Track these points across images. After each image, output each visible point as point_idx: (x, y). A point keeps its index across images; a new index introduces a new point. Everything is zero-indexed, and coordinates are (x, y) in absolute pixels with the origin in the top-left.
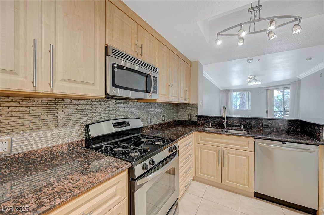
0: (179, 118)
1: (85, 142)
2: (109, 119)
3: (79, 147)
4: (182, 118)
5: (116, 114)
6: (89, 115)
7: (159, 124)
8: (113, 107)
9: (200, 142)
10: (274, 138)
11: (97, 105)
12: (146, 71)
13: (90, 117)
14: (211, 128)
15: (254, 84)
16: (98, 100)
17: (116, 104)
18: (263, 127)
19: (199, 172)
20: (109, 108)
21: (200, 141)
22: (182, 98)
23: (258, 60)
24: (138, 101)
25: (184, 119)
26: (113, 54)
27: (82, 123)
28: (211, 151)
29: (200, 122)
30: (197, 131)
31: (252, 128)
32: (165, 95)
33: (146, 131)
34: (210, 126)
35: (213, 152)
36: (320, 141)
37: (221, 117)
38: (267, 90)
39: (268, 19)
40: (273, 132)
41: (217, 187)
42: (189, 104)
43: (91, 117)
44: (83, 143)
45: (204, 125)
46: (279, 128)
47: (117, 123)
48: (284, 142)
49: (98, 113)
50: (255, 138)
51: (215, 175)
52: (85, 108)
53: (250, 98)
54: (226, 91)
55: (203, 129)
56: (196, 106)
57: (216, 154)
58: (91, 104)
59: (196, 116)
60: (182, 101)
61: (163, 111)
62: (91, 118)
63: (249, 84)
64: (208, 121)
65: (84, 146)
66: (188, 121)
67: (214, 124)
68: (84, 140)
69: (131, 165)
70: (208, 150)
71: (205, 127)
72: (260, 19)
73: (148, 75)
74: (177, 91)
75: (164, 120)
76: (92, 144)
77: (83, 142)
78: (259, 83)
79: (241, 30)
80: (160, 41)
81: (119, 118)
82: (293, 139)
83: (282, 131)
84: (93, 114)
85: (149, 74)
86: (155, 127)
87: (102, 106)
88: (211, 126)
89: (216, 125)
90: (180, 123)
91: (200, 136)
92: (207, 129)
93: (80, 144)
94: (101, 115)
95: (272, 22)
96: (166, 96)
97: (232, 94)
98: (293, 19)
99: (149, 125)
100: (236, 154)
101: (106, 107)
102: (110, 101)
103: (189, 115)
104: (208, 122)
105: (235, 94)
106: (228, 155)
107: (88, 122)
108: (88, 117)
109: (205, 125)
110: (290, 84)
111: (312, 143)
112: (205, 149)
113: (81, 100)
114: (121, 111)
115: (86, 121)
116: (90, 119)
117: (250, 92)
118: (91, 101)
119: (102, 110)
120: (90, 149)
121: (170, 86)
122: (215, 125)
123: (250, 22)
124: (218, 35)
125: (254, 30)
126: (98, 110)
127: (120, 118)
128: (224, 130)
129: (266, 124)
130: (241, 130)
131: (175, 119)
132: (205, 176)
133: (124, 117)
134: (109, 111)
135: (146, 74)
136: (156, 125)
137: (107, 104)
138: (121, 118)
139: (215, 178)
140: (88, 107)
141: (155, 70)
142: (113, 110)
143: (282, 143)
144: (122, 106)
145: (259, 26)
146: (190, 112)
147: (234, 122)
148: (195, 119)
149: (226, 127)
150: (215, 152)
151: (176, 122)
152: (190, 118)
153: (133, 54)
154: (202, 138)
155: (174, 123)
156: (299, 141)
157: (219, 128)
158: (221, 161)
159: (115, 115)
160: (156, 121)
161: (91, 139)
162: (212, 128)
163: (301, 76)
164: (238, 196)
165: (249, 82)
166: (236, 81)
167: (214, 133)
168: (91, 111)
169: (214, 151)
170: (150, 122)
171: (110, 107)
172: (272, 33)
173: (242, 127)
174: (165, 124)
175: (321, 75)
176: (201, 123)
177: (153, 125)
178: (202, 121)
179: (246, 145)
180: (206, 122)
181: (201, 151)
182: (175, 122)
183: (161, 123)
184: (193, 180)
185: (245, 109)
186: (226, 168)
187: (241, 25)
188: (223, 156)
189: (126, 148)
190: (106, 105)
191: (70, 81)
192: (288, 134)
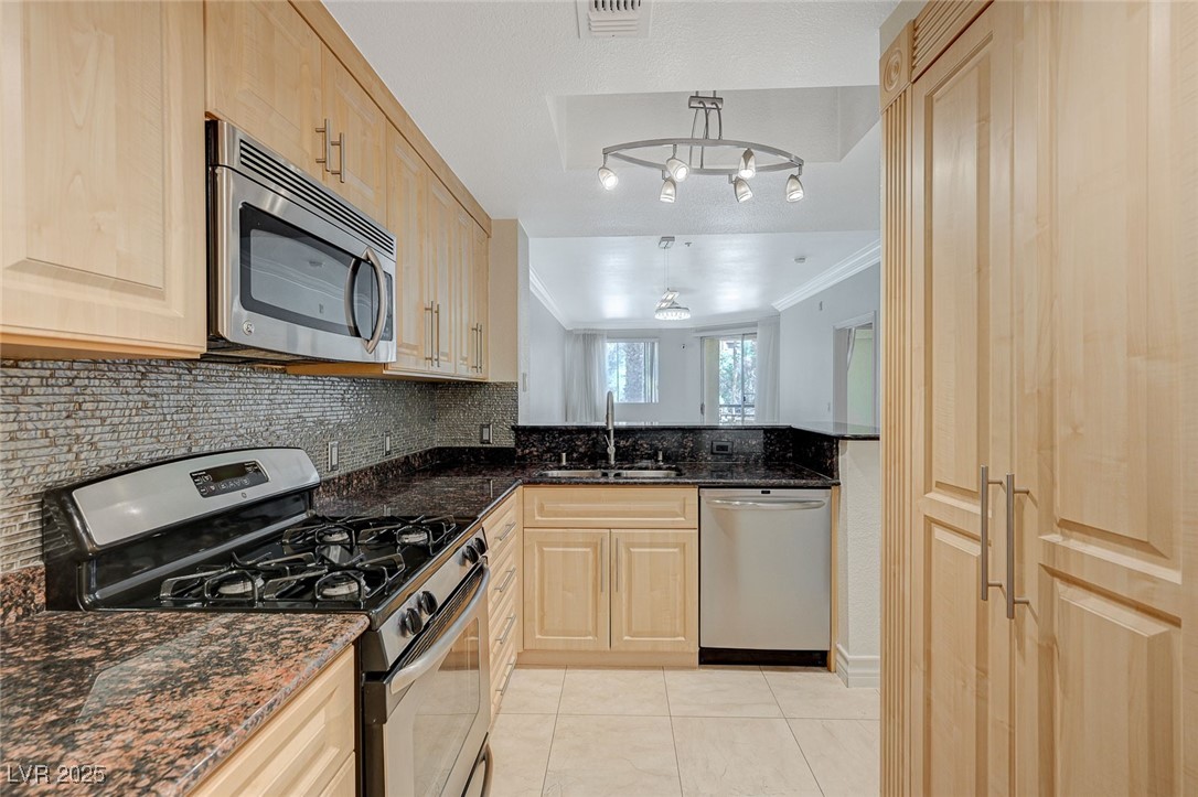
0: (440, 439)
1: (46, 580)
2: (160, 454)
3: (10, 608)
4: (455, 440)
5: (190, 429)
6: (61, 441)
7: (371, 468)
8: (181, 397)
9: (538, 521)
10: (745, 480)
11: (102, 387)
12: (358, 246)
13: (65, 449)
14: (565, 468)
15: (672, 319)
16: (105, 362)
17: (194, 384)
18: (712, 453)
19: (537, 629)
20: (158, 404)
21: (538, 518)
22: (466, 359)
23: (688, 244)
24: (289, 369)
25: (462, 445)
26: (242, 163)
27: (21, 482)
28: (575, 547)
29: (527, 451)
30: (529, 483)
31: (685, 458)
32: (415, 348)
33: (325, 504)
34: (564, 463)
35: (584, 550)
36: (832, 477)
37: (597, 430)
38: (703, 337)
39: (739, 144)
40: (737, 466)
41: (594, 669)
42: (481, 384)
43: (70, 451)
44: (33, 587)
45: (541, 462)
46: (750, 454)
47: (208, 472)
48: (766, 489)
49: (108, 428)
50: (700, 487)
51: (590, 628)
52: (39, 405)
53: (656, 363)
54: (584, 335)
55: (541, 475)
56: (509, 391)
57: (591, 557)
58: (70, 385)
59: (513, 428)
60: (464, 372)
61: (386, 411)
62: (71, 456)
63: (660, 316)
64: (553, 445)
65: (40, 599)
66: (480, 448)
67: (575, 455)
68: (37, 568)
69: (368, 621)
70: (567, 545)
71: (546, 468)
72: (719, 141)
73: (359, 261)
74: (450, 331)
75: (388, 449)
76: (93, 580)
77: (33, 581)
78: (685, 316)
79: (673, 158)
80: (396, 124)
81: (206, 449)
82: (783, 478)
83: (756, 461)
84: (78, 436)
85: (368, 259)
86: (355, 481)
87: (128, 394)
88: (567, 460)
89: (580, 459)
90: (446, 461)
91: (536, 501)
92: (555, 473)
93: (18, 591)
94: (123, 435)
95: (747, 155)
96: (415, 352)
97: (603, 347)
98: (787, 160)
99: (331, 476)
100: (652, 545)
101: (145, 397)
102: (165, 369)
103: (482, 426)
104: (555, 448)
105: (610, 347)
106: (629, 552)
107: (56, 477)
108: (56, 450)
109: (546, 460)
110: (755, 325)
111: (820, 483)
112: (557, 545)
113: (16, 361)
114: (214, 416)
115: (42, 470)
116: (62, 458)
117: (656, 345)
118: (71, 369)
119: (127, 413)
120: (87, 608)
121: (433, 310)
122: (577, 459)
123: (691, 141)
124: (606, 152)
125: (702, 165)
126: (105, 414)
127: (213, 449)
128: (612, 473)
129: (719, 443)
130: (659, 468)
131: (427, 446)
132: (557, 641)
133: (227, 446)
134: (161, 417)
135: (353, 256)
136: (361, 471)
137: (148, 384)
138: (218, 449)
139: (590, 638)
140: (51, 399)
141: (384, 242)
142: (177, 412)
143: (763, 492)
144: (218, 391)
145: (715, 157)
146: (488, 416)
147: (636, 442)
148: (508, 441)
149: (613, 462)
150: (588, 550)
151: (432, 458)
152: (486, 437)
153: (307, 170)
154: (548, 506)
155: (426, 461)
156: (796, 481)
157: (593, 468)
158: (607, 575)
159: (189, 438)
160: (362, 455)
161: (90, 560)
162: (571, 469)
163: (782, 303)
164: (658, 675)
165: (660, 309)
166: (615, 305)
167: (587, 483)
168: (68, 417)
169: (585, 545)
170: (335, 463)
171: (166, 397)
172: (742, 185)
173: (660, 458)
174: (395, 465)
175: (821, 304)
176: (531, 452)
177: (349, 475)
178: (534, 446)
179: (678, 510)
180: (549, 450)
181: (541, 552)
182: (428, 457)
183: (377, 465)
184: (518, 665)
185: (643, 401)
186: (624, 596)
187: (675, 142)
188: (614, 556)
189: (292, 574)
190: (147, 390)
191: (60, 272)
192: (769, 468)
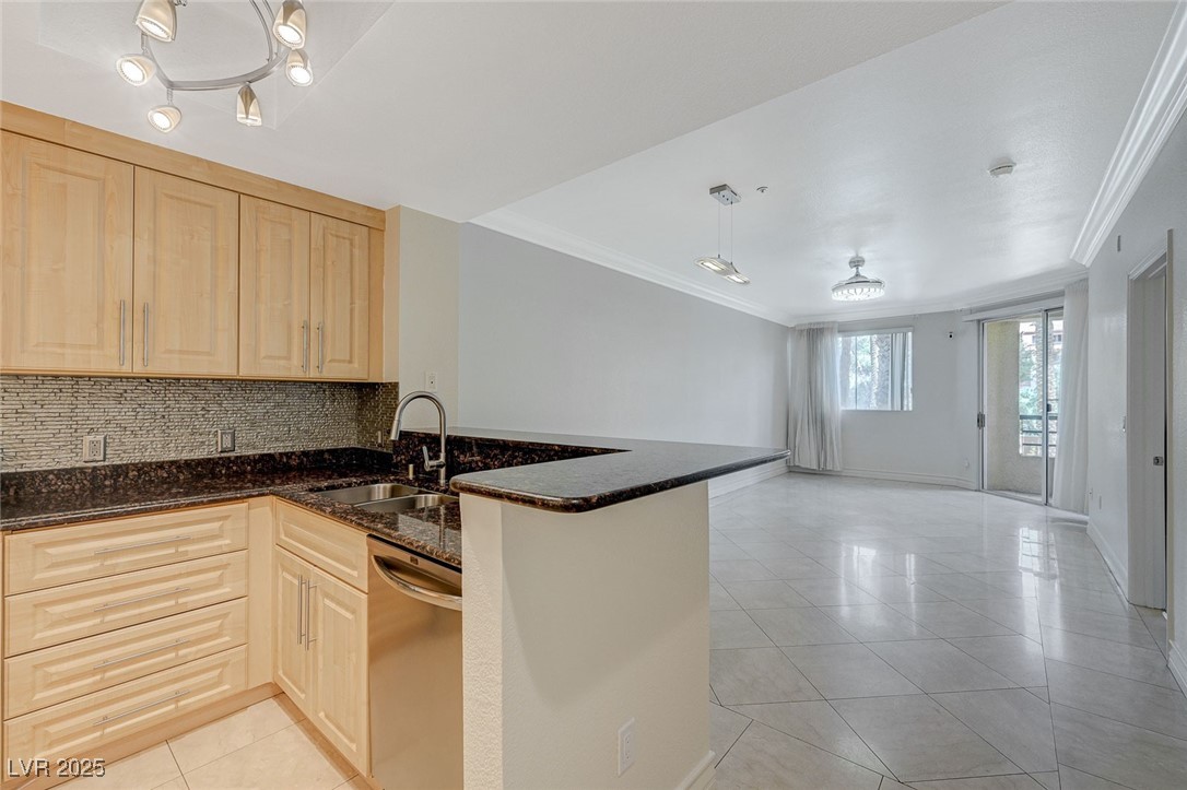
0: (359, 440)
4: (366, 441)
7: (175, 462)
9: (282, 540)
19: (279, 665)
21: (282, 536)
23: (762, 189)
25: (369, 446)
29: (399, 458)
32: (85, 347)
34: (410, 476)
38: (979, 321)
48: (414, 554)
54: (808, 331)
64: (415, 454)
66: (375, 452)
86: (134, 474)
96: (88, 352)
100: (336, 602)
103: (378, 429)
106: (323, 602)
110: (1061, 294)
117: (909, 334)
143: (412, 561)
152: (379, 441)
163: (1082, 254)
165: (837, 287)
176: (401, 460)
178: (403, 454)
179: (354, 561)
181: (282, 577)
185: (890, 408)
